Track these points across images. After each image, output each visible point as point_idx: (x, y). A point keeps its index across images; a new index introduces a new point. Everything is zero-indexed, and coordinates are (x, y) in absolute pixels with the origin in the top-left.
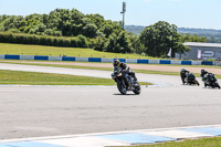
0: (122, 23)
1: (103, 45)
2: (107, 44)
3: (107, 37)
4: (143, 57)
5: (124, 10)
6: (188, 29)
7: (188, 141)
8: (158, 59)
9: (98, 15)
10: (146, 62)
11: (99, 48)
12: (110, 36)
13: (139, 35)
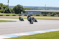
0: (8, 5)
1: (3, 11)
2: (4, 11)
3: (4, 9)
4: (14, 14)
5: (8, 2)
6: (26, 7)
7: (26, 36)
8: (18, 15)
9: (1, 3)
10: (15, 15)
11: (2, 12)
12: (5, 9)
13: (13, 8)
